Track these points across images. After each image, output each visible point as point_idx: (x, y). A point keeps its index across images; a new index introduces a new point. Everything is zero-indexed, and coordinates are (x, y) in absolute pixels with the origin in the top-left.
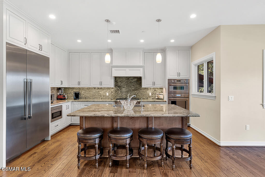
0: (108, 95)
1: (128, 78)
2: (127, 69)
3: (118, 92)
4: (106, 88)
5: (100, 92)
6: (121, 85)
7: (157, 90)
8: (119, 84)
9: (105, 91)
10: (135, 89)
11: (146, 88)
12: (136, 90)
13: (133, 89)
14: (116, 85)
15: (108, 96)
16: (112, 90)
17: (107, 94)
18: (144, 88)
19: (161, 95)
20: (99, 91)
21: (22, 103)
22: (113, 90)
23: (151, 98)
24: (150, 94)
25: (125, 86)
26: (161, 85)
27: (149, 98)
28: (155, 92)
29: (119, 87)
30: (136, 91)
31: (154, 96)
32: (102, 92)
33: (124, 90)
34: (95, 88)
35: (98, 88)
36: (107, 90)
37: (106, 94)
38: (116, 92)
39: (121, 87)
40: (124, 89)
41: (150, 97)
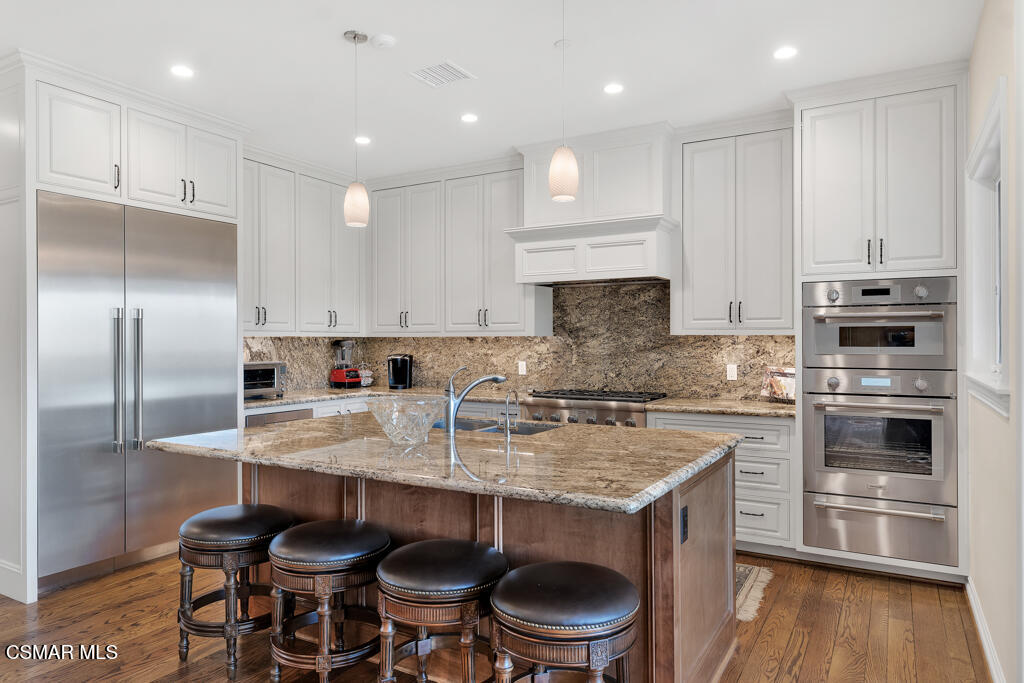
0: (525, 373)
1: (615, 286)
2: (581, 243)
3: (567, 357)
4: (515, 339)
5: (494, 360)
6: (583, 324)
7: (770, 346)
8: (573, 318)
9: (511, 352)
10: (650, 345)
11: (705, 338)
12: (653, 348)
13: (640, 341)
14: (560, 326)
15: (526, 377)
16: (543, 348)
17: (522, 369)
18: (695, 337)
19: (789, 380)
20: (490, 352)
21: (106, 397)
22: (545, 351)
23: (733, 395)
24: (732, 373)
25: (601, 331)
26: (781, 322)
27: (725, 395)
28: (760, 360)
29: (573, 332)
30: (653, 356)
31: (754, 383)
32: (499, 359)
33: (594, 347)
34: (471, 339)
35: (484, 338)
36: (518, 349)
37: (517, 367)
38: (560, 357)
39: (581, 334)
40: (594, 342)
41: (729, 387)
